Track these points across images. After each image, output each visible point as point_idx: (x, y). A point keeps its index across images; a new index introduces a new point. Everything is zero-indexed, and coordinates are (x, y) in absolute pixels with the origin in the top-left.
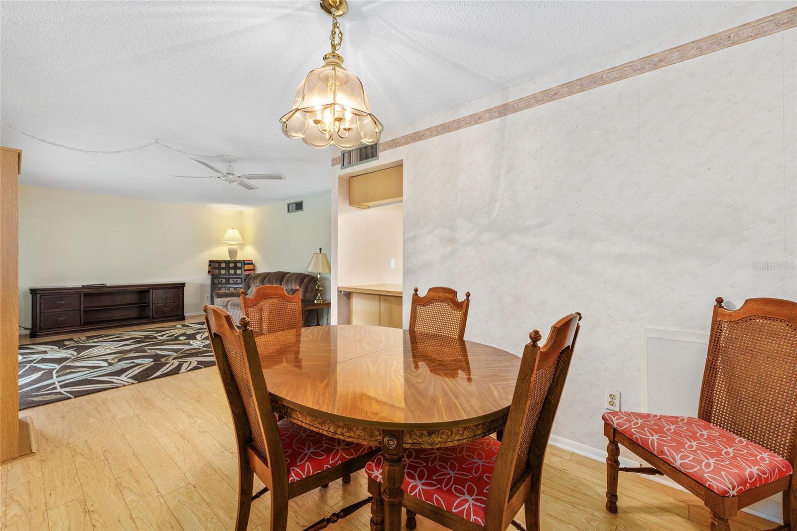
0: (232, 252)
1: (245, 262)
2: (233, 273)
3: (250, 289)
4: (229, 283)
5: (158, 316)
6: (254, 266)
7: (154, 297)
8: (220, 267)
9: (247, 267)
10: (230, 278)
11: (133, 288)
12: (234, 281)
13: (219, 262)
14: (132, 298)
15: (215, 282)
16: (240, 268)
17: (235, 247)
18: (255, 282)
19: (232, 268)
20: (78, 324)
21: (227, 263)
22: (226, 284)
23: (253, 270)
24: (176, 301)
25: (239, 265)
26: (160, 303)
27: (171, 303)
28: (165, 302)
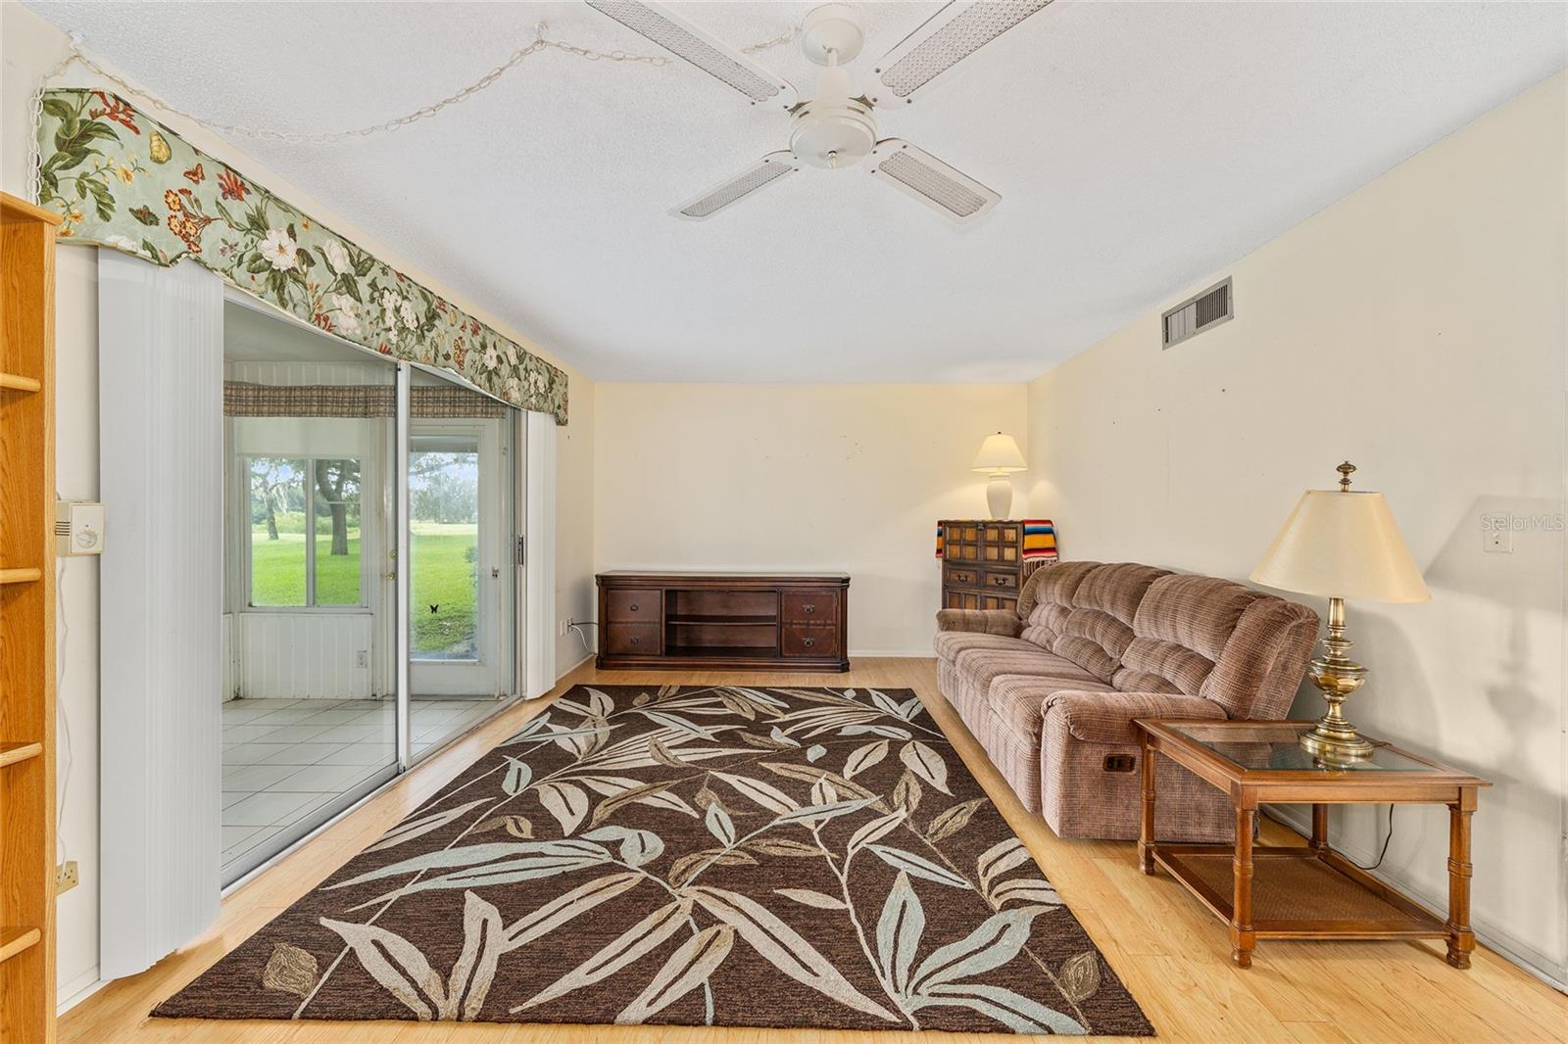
0: (996, 499)
1: (1027, 526)
3: (1037, 612)
4: (985, 586)
5: (792, 655)
6: (1055, 540)
7: (783, 609)
8: (965, 540)
9: (1031, 541)
10: (986, 572)
12: (997, 580)
13: (962, 526)
15: (952, 579)
16: (1013, 545)
17: (1006, 483)
18: (1050, 590)
19: (992, 544)
21: (982, 527)
22: (977, 585)
23: (1053, 549)
24: (829, 622)
25: (1011, 534)
26: (796, 624)
27: (819, 625)
28: (805, 622)
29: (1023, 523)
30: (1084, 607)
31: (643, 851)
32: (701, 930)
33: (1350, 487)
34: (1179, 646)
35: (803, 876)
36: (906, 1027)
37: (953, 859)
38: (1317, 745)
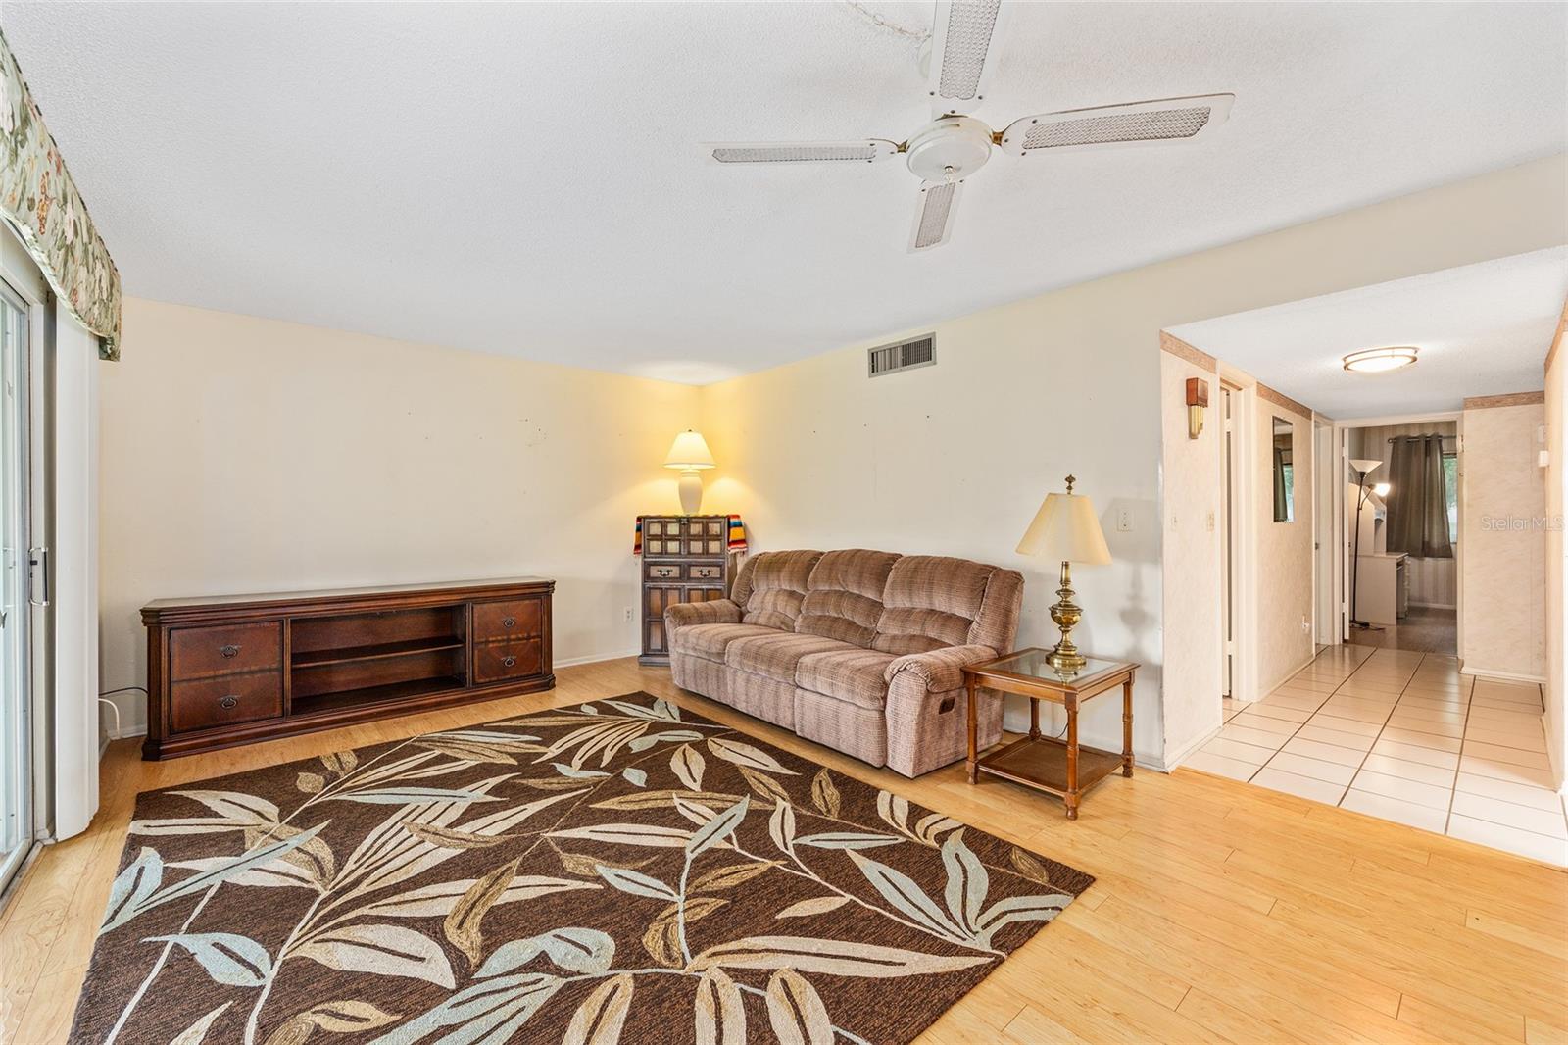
0: (689, 495)
1: (729, 520)
2: (700, 551)
3: (758, 598)
4: (689, 579)
5: (487, 680)
6: (745, 531)
7: (476, 625)
8: (667, 535)
9: (732, 534)
10: (690, 565)
11: (421, 600)
12: (701, 571)
13: (663, 521)
14: (415, 628)
15: (652, 575)
16: (717, 538)
17: (694, 480)
19: (696, 538)
20: (278, 712)
21: (685, 522)
22: (680, 579)
23: (743, 541)
24: (533, 634)
25: (715, 529)
26: (493, 642)
27: (520, 639)
28: (505, 638)
29: (729, 517)
30: (821, 588)
31: (589, 952)
32: (765, 989)
33: (1072, 492)
34: (932, 610)
35: (780, 892)
36: (1000, 961)
37: (865, 823)
38: (1061, 661)
